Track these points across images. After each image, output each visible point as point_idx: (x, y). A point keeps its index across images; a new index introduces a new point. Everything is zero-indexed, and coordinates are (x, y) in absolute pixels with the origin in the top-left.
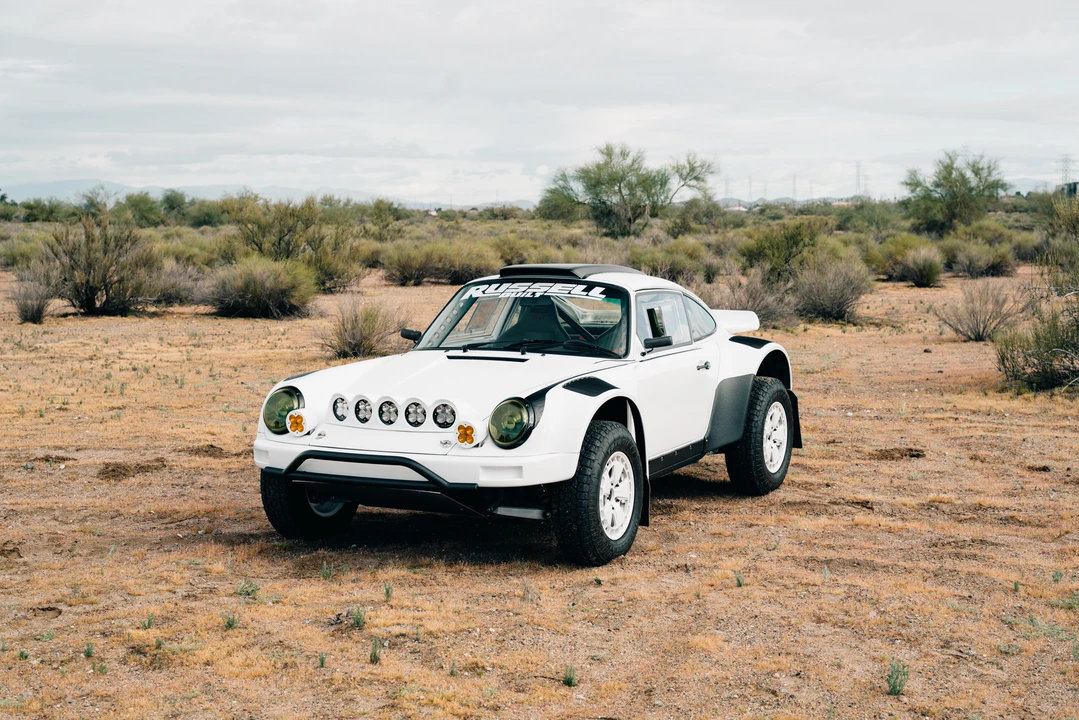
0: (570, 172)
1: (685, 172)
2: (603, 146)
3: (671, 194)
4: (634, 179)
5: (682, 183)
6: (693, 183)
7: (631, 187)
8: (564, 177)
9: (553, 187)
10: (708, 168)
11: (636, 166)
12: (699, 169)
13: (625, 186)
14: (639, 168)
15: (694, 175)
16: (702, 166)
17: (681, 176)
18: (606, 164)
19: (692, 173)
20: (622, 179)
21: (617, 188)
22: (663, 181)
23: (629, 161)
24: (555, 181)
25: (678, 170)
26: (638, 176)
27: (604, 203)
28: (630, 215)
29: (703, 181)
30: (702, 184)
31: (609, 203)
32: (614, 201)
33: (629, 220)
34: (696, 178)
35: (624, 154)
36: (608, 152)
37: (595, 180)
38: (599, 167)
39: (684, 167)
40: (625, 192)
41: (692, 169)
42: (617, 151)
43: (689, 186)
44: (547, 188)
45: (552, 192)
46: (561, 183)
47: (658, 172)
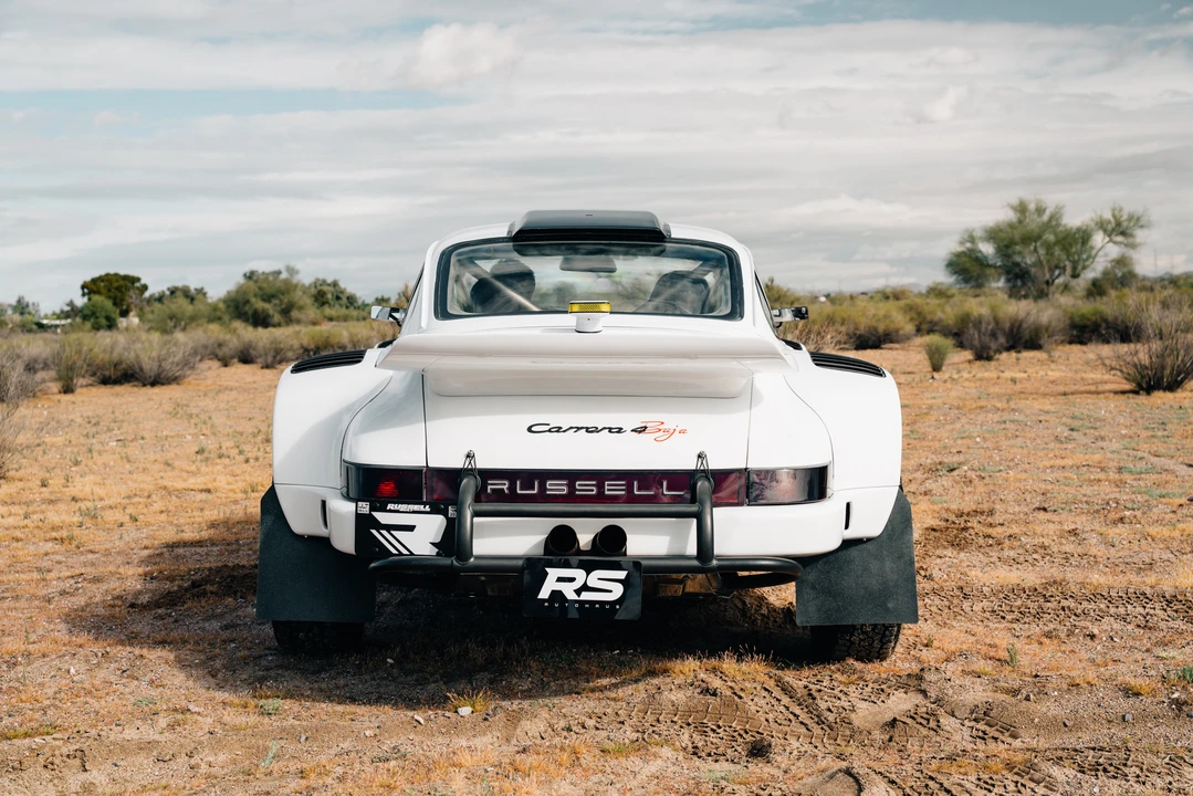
0: (978, 233)
1: (1110, 227)
2: (1015, 202)
3: (1094, 252)
4: (1051, 238)
5: (1107, 239)
6: (1120, 239)
7: (1049, 247)
8: (972, 239)
9: (960, 249)
10: (1137, 221)
11: (1054, 223)
12: (1125, 224)
13: (1042, 245)
14: (1058, 225)
15: (1121, 229)
16: (1131, 218)
17: (1105, 231)
18: (1020, 222)
19: (1120, 229)
20: (1039, 237)
21: (1032, 248)
22: (1083, 236)
23: (1045, 218)
24: (962, 243)
25: (1102, 225)
26: (1056, 234)
27: (1018, 264)
28: (1048, 276)
29: (1131, 236)
30: (1131, 240)
31: (1023, 265)
32: (1029, 262)
33: (1047, 283)
34: (1123, 233)
35: (1040, 211)
36: (1022, 209)
37: (1006, 240)
38: (1011, 226)
39: (1109, 222)
40: (1042, 252)
41: (1119, 224)
42: (1032, 207)
43: (1115, 243)
44: (954, 251)
45: (959, 255)
46: (968, 245)
47: (1079, 230)
